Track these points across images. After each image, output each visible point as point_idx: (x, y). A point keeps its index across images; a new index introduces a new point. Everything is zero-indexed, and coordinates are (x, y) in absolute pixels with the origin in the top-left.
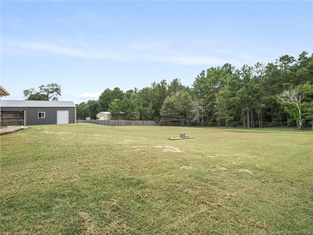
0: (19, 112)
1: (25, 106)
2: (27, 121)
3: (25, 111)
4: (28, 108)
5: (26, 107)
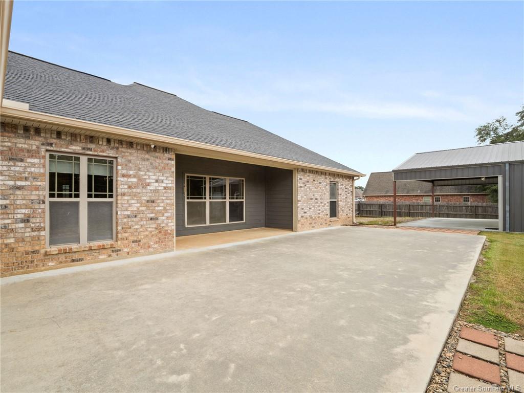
0: (478, 181)
1: (499, 161)
2: (508, 215)
3: (500, 179)
4: (512, 164)
5: (504, 163)
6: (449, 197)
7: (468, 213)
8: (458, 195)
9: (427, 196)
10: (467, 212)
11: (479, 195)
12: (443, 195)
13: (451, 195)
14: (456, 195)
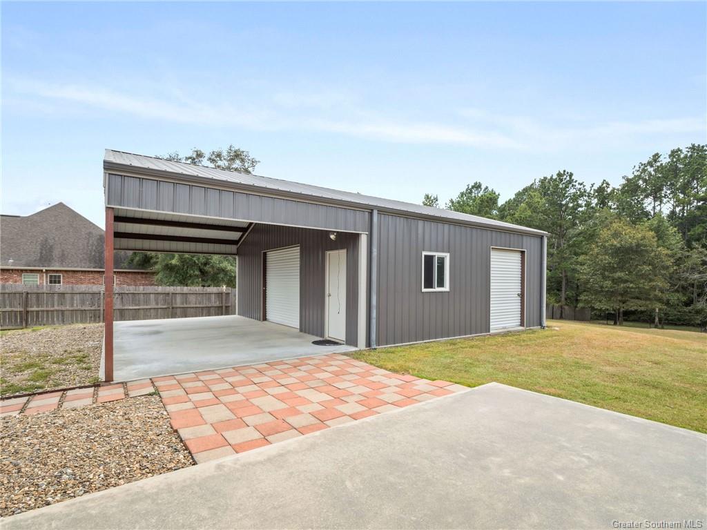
2: (374, 314)
3: (364, 240)
5: (371, 209)
6: (79, 275)
7: (160, 306)
8: (95, 272)
9: (32, 271)
10: (157, 304)
11: (129, 272)
12: (66, 271)
13: (82, 271)
14: (92, 272)
